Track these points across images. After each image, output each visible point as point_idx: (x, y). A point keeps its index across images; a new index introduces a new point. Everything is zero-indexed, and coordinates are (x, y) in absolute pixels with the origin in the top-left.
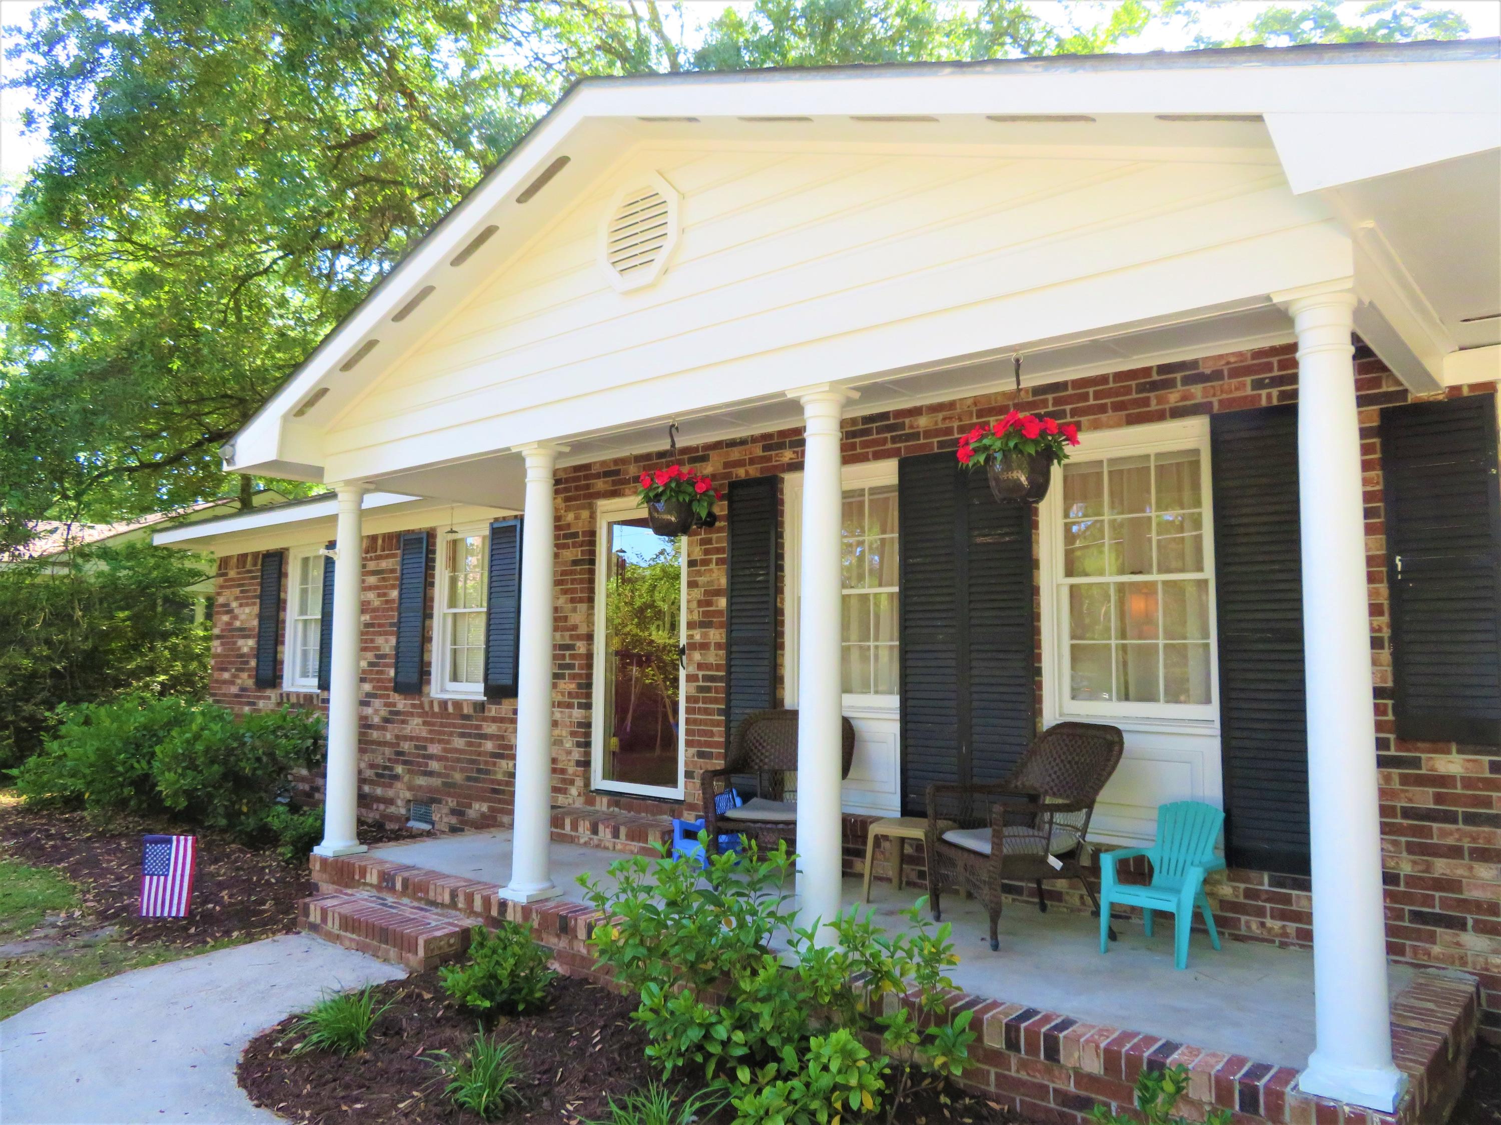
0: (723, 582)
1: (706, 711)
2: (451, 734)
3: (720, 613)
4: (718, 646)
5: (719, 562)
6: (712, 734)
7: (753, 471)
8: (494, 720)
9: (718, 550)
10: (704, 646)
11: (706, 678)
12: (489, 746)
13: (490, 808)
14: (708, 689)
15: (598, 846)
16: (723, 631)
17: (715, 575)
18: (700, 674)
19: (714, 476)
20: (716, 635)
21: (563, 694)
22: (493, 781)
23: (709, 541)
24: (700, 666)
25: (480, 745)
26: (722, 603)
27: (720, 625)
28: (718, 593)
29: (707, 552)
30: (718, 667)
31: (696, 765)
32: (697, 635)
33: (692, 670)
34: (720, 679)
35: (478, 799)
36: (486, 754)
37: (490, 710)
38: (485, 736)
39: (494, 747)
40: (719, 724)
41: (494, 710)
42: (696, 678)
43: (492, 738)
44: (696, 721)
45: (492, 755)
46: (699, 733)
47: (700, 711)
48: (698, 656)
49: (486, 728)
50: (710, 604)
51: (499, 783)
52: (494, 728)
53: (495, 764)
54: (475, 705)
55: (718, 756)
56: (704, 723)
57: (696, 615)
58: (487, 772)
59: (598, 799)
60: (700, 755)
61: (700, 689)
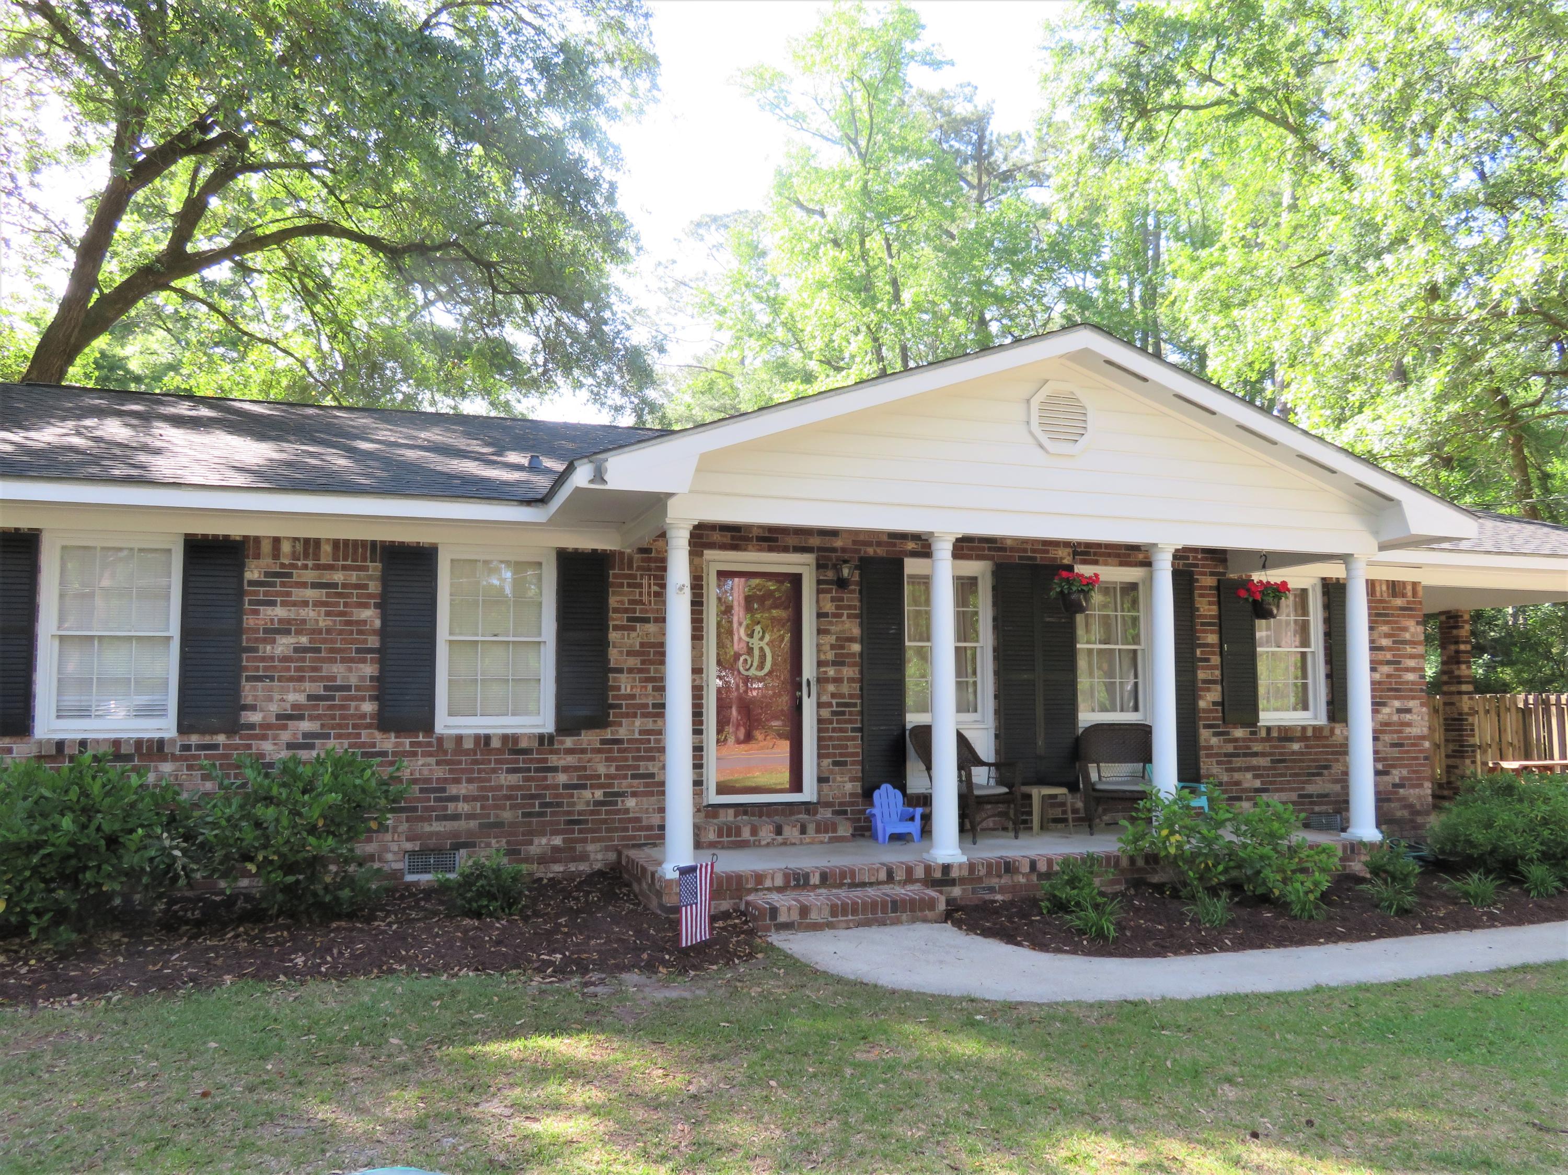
0: (856, 631)
1: (841, 730)
2: (494, 771)
3: (853, 655)
4: (851, 680)
5: (849, 616)
6: (846, 747)
7: (881, 552)
8: (570, 751)
9: (850, 607)
10: (837, 680)
11: (838, 705)
12: (562, 778)
13: (564, 840)
14: (843, 713)
15: (784, 844)
16: (857, 669)
17: (847, 626)
18: (834, 702)
19: (844, 550)
20: (848, 672)
22: (569, 813)
23: (842, 600)
24: (833, 696)
25: (545, 778)
26: (856, 648)
27: (853, 665)
28: (851, 640)
29: (838, 607)
30: (851, 696)
31: (832, 772)
32: (831, 672)
33: (825, 698)
34: (855, 705)
35: (543, 834)
36: (556, 787)
37: (562, 743)
38: (555, 769)
39: (570, 778)
40: (854, 739)
41: (569, 742)
42: (829, 705)
43: (566, 769)
44: (831, 738)
45: (566, 787)
46: (834, 747)
47: (834, 730)
48: (831, 688)
49: (554, 760)
50: (842, 647)
51: (580, 813)
52: (570, 760)
53: (572, 796)
54: (541, 737)
55: (853, 763)
56: (839, 739)
57: (830, 656)
58: (559, 805)
59: (722, 811)
60: (836, 763)
61: (834, 713)
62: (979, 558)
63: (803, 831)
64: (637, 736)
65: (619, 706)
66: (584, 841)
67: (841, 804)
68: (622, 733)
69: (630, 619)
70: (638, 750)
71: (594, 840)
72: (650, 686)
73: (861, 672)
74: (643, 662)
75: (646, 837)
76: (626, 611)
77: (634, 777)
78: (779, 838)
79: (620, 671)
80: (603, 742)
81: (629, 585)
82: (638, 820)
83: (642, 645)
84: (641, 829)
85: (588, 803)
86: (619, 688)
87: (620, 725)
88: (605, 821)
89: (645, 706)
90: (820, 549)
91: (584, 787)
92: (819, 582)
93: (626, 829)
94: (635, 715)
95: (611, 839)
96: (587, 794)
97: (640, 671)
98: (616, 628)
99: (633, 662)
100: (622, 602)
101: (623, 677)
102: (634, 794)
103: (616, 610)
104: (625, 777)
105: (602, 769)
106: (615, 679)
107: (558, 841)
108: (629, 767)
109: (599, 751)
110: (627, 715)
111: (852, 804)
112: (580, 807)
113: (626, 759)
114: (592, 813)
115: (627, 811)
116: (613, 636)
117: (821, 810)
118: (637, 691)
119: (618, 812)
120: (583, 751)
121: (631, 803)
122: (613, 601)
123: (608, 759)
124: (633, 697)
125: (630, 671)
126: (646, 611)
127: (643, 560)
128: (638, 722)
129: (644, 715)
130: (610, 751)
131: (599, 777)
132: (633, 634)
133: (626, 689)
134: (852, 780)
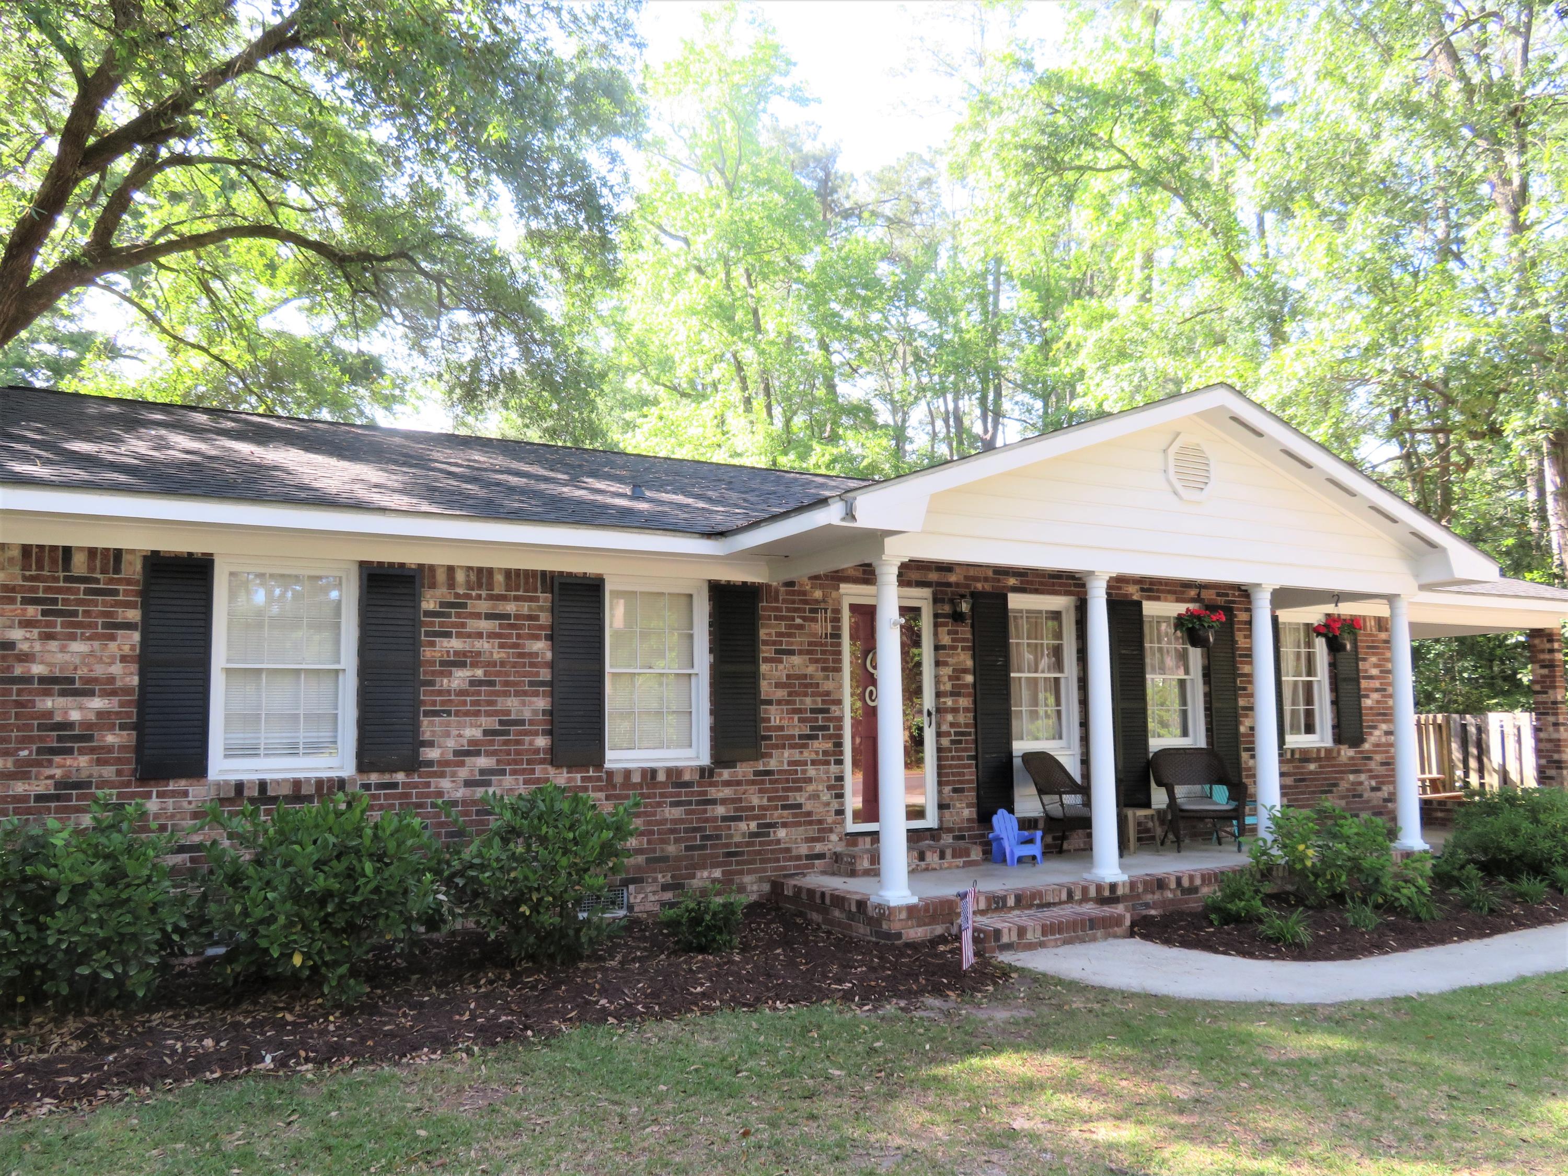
0: (969, 663)
1: (960, 758)
2: (659, 804)
3: (968, 686)
4: (966, 710)
5: (963, 649)
6: (963, 774)
7: (988, 587)
8: (727, 783)
9: (964, 640)
10: (955, 710)
11: (956, 734)
12: (720, 810)
13: (723, 873)
14: (960, 742)
16: (971, 699)
17: (961, 658)
18: (951, 731)
19: (957, 585)
20: (965, 702)
21: (817, 753)
22: (727, 845)
23: (956, 633)
24: (952, 725)
25: (705, 811)
26: (969, 679)
27: (968, 695)
28: (965, 671)
29: (953, 640)
30: (967, 725)
31: (952, 799)
32: (949, 702)
33: (945, 728)
34: (969, 734)
35: (704, 867)
36: (715, 819)
37: (721, 775)
38: (713, 802)
39: (728, 811)
40: (969, 766)
41: (726, 774)
42: (948, 734)
43: (724, 801)
44: (951, 766)
45: (725, 819)
46: (954, 774)
47: (953, 758)
48: (950, 717)
49: (714, 793)
50: (958, 678)
51: (737, 845)
52: (727, 792)
53: (729, 828)
54: (702, 770)
55: (970, 790)
56: (956, 766)
57: (947, 687)
58: (718, 837)
59: (860, 839)
60: (955, 790)
61: (953, 742)
62: (1067, 593)
63: (942, 856)
64: (786, 767)
65: (769, 738)
66: (741, 872)
67: (960, 829)
68: (773, 764)
69: (777, 652)
70: (787, 781)
71: (750, 872)
72: (796, 717)
73: (975, 702)
74: (790, 694)
75: (796, 867)
76: (774, 643)
77: (784, 807)
78: (923, 864)
79: (769, 702)
80: (757, 773)
81: (776, 618)
82: (788, 850)
83: (789, 677)
84: (791, 859)
85: (744, 835)
86: (769, 720)
87: (770, 755)
88: (759, 852)
89: (793, 737)
90: (939, 584)
91: (739, 819)
92: (936, 616)
93: (778, 860)
94: (784, 747)
95: (764, 870)
96: (743, 826)
97: (788, 702)
98: (766, 660)
99: (781, 694)
100: (769, 634)
101: (773, 708)
102: (785, 825)
103: (766, 643)
104: (776, 808)
105: (756, 801)
106: (766, 711)
107: (717, 873)
108: (779, 798)
109: (753, 783)
110: (776, 747)
111: (969, 829)
112: (737, 839)
113: (777, 790)
114: (748, 844)
115: (778, 842)
116: (764, 668)
117: (944, 836)
118: (785, 723)
119: (770, 843)
120: (739, 783)
121: (782, 833)
122: (763, 633)
123: (761, 791)
124: (781, 728)
125: (779, 702)
126: (792, 644)
127: (788, 593)
128: (786, 753)
129: (792, 747)
130: (763, 782)
131: (753, 808)
132: (781, 667)
133: (775, 720)
134: (968, 806)
